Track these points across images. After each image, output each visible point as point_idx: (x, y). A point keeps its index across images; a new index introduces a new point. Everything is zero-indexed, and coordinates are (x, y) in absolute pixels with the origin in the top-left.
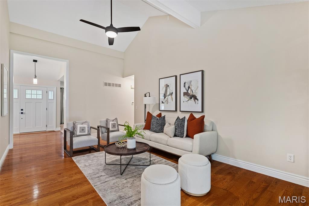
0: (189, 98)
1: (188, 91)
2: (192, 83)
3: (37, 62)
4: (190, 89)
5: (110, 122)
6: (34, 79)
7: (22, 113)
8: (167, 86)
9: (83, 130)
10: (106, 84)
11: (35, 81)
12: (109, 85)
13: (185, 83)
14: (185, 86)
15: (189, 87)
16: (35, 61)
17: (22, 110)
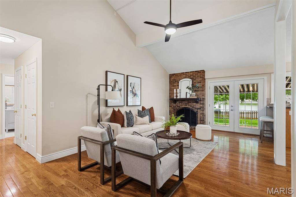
0: (133, 96)
1: (133, 90)
2: (135, 84)
4: (134, 89)
8: (116, 82)
13: (131, 83)
14: (131, 86)
15: (133, 87)
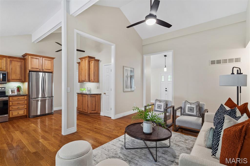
3: (166, 56)
5: (187, 105)
6: (164, 68)
7: (166, 91)
9: (159, 107)
10: (213, 62)
11: (165, 69)
12: (219, 62)
16: (165, 56)
17: (166, 89)
